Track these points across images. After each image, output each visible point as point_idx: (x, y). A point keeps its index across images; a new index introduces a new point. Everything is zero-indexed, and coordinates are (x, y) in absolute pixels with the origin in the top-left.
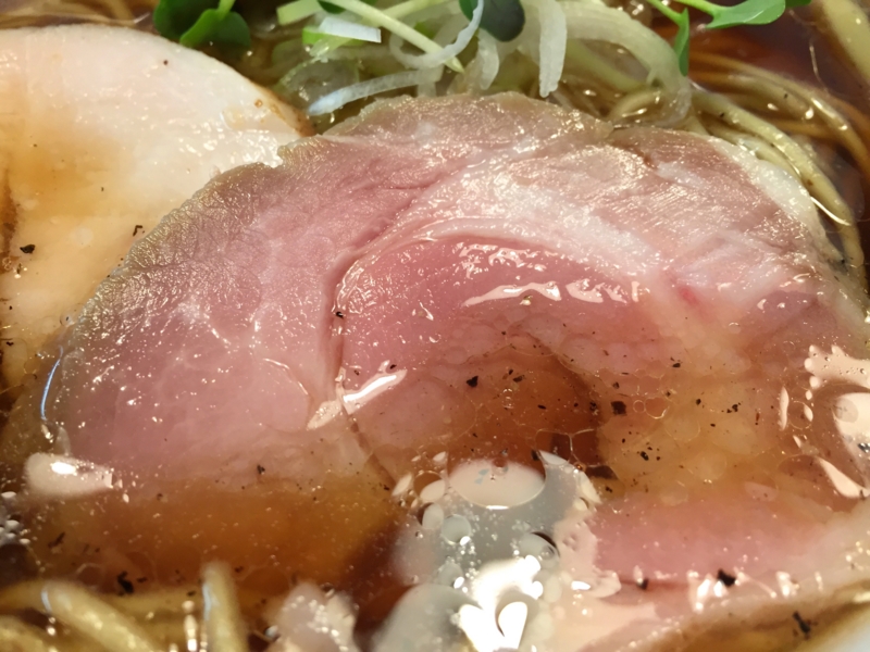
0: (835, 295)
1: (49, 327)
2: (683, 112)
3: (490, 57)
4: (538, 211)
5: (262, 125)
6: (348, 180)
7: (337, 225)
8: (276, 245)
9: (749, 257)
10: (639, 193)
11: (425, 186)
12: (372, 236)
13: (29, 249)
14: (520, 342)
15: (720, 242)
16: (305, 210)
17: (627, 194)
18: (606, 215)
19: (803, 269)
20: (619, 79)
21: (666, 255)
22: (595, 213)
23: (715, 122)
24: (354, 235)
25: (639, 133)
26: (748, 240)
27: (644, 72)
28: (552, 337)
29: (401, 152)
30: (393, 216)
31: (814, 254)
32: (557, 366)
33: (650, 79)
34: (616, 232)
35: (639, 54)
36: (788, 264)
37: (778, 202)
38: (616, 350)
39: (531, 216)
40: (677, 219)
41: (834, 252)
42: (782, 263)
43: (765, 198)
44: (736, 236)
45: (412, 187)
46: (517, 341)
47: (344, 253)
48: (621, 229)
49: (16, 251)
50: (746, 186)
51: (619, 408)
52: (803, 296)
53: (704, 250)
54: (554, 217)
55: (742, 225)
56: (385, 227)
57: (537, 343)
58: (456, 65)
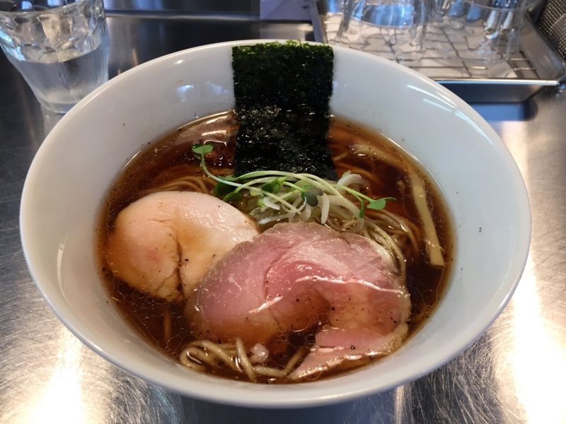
0: (393, 282)
1: (195, 281)
2: (361, 227)
3: (309, 211)
4: (319, 256)
5: (247, 228)
6: (270, 246)
7: (267, 258)
8: (252, 263)
9: (372, 271)
10: (346, 252)
11: (289, 248)
12: (275, 261)
13: (187, 260)
14: (312, 290)
15: (365, 266)
16: (259, 254)
18: (337, 258)
20: (345, 216)
22: (334, 257)
23: (370, 231)
24: (271, 261)
25: (347, 235)
26: (373, 267)
27: (352, 214)
28: (320, 289)
29: (283, 237)
30: (281, 256)
31: (390, 271)
32: (320, 297)
33: (354, 217)
35: (351, 210)
36: (382, 273)
38: (336, 294)
39: (317, 257)
41: (396, 270)
43: (378, 255)
44: (370, 265)
45: (286, 248)
46: (311, 290)
47: (268, 266)
48: (340, 261)
49: (183, 260)
50: (373, 251)
51: (333, 309)
53: (361, 268)
54: (323, 258)
55: (372, 262)
56: (279, 258)
57: (316, 290)
58: (300, 213)
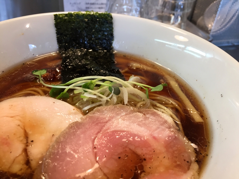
0: (179, 136)
1: (39, 156)
2: (149, 105)
3: (115, 98)
4: (127, 125)
5: (75, 114)
6: (93, 123)
7: (92, 131)
8: (82, 136)
9: (164, 130)
10: (144, 120)
11: (107, 122)
12: (99, 132)
13: (32, 141)
14: (127, 149)
15: (158, 128)
16: (87, 129)
17: (142, 121)
18: (139, 125)
19: (173, 131)
20: (137, 100)
21: (150, 131)
22: (137, 124)
23: (154, 106)
24: (96, 132)
25: (142, 110)
26: (163, 127)
27: (141, 98)
28: (132, 148)
29: (101, 116)
30: (102, 128)
31: (174, 129)
32: (134, 153)
33: (142, 100)
34: (141, 128)
35: (140, 95)
36: (170, 131)
37: (167, 120)
38: (144, 149)
39: (126, 126)
40: (151, 124)
41: (177, 128)
42: (169, 131)
43: (164, 120)
44: (161, 126)
45: (104, 123)
47: (95, 136)
48: (142, 127)
49: (29, 142)
50: (161, 118)
51: (145, 159)
52: (173, 136)
53: (156, 130)
54: (130, 126)
56: (101, 130)
57: (130, 149)
58: (109, 100)
